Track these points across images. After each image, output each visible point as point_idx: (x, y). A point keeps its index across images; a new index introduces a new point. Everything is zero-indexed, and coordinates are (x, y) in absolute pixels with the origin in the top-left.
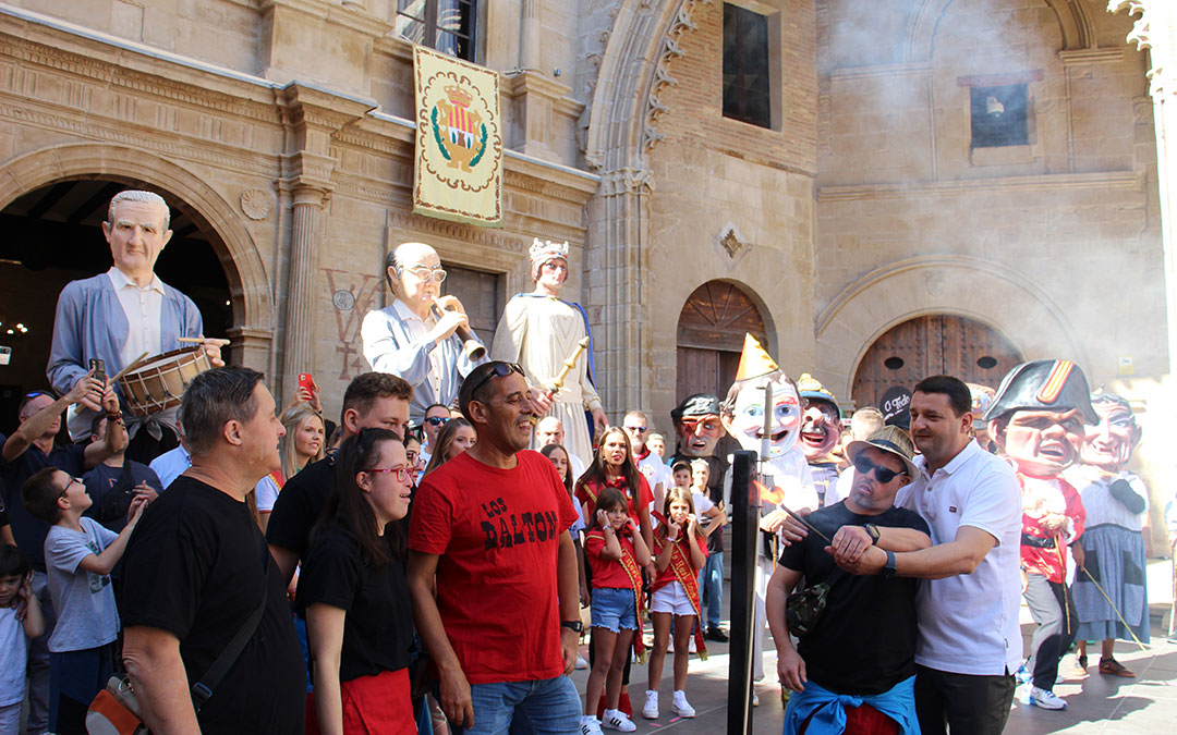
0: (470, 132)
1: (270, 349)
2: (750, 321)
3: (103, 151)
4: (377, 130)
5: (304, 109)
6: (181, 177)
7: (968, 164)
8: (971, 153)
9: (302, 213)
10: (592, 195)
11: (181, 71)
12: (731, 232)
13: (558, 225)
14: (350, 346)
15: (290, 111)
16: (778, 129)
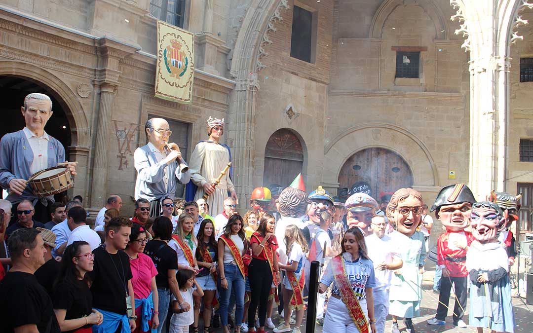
0: (181, 61)
1: (88, 156)
2: (297, 147)
3: (14, 64)
4: (139, 59)
5: (108, 49)
6: (50, 77)
7: (393, 85)
8: (395, 80)
9: (105, 95)
10: (232, 90)
11: (52, 29)
12: (291, 108)
13: (216, 102)
14: (123, 155)
15: (101, 49)
16: (314, 63)
